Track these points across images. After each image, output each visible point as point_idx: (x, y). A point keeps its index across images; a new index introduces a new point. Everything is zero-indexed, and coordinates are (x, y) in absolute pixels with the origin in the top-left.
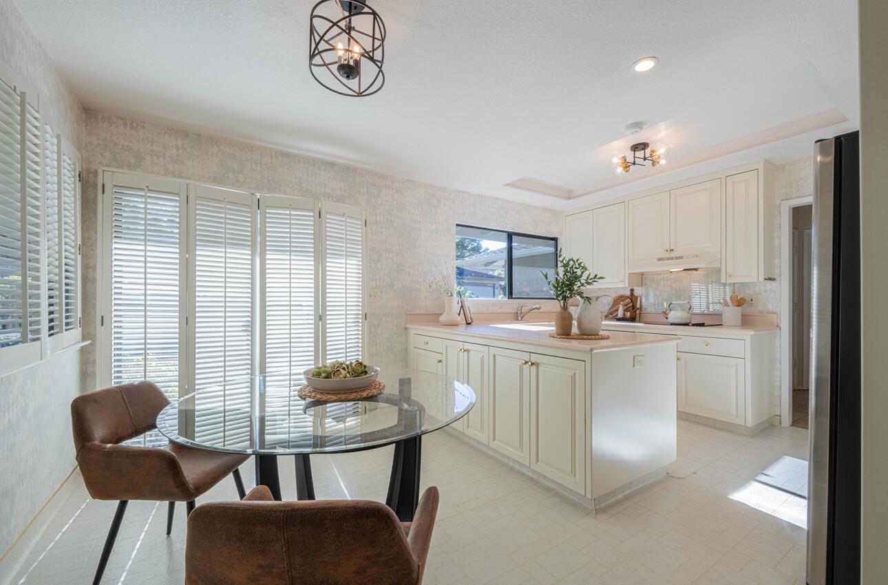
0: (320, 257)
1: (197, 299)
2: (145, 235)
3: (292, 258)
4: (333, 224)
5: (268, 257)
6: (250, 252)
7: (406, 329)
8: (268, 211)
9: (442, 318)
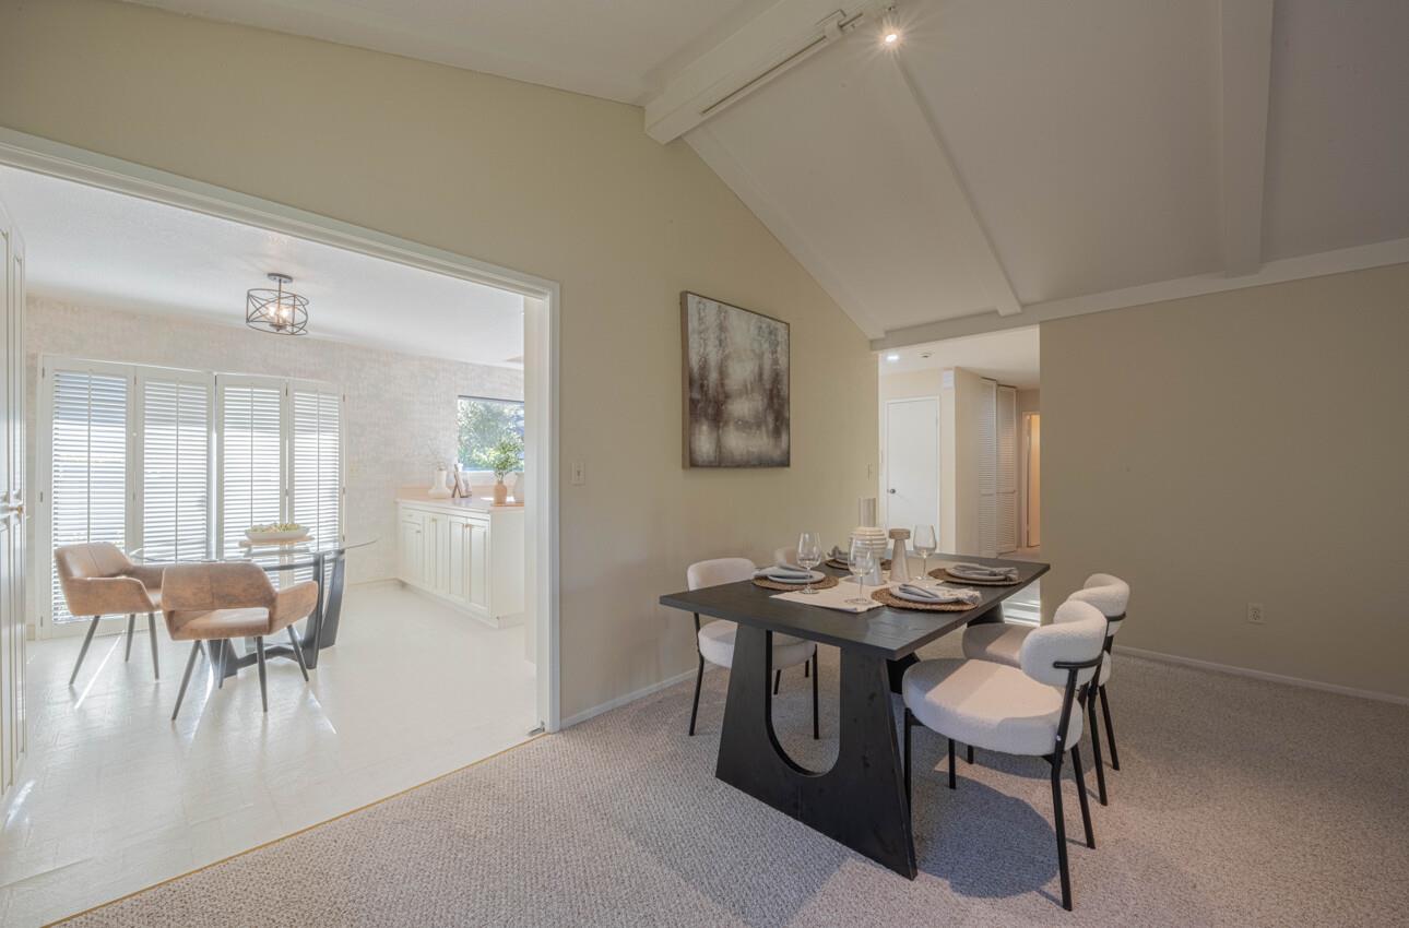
0: (287, 431)
1: (146, 476)
2: (89, 415)
3: (255, 434)
4: (303, 402)
5: (226, 434)
6: (205, 429)
7: (396, 503)
8: (227, 389)
9: (431, 492)
